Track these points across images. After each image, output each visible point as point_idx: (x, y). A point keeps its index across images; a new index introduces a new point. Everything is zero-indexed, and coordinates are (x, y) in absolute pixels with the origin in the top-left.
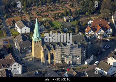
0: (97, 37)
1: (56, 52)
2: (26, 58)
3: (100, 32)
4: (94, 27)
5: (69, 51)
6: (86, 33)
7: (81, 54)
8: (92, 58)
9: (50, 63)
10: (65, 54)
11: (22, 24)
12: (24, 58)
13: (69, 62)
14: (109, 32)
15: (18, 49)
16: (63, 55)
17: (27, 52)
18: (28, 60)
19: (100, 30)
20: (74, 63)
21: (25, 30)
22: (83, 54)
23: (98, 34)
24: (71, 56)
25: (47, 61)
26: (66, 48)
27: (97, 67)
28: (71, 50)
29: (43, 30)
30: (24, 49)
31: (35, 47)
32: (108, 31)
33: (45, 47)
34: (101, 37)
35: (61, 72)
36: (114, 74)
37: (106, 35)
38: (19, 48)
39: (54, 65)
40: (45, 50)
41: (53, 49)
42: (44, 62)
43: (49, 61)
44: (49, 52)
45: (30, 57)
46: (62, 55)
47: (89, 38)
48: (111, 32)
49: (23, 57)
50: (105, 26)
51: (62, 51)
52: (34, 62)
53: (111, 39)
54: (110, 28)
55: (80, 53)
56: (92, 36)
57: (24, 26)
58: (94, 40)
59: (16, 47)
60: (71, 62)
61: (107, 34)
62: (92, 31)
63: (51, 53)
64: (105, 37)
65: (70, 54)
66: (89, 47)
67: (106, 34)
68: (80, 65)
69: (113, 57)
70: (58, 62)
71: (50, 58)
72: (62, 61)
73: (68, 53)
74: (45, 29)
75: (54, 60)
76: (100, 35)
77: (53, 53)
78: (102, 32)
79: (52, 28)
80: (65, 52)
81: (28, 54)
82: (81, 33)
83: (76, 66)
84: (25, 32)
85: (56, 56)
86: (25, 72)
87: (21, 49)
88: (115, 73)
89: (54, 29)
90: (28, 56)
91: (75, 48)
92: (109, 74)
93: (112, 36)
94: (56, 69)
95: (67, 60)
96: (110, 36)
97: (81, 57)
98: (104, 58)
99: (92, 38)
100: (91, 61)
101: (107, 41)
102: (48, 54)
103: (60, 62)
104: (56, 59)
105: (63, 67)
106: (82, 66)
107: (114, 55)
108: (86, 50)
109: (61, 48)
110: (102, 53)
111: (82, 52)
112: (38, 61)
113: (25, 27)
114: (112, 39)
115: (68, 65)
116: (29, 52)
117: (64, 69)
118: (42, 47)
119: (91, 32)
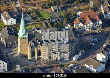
0: (86, 29)
1: (44, 49)
2: (12, 53)
3: (89, 24)
4: (82, 19)
5: (57, 47)
6: (75, 25)
7: (70, 50)
8: (80, 54)
9: (37, 59)
10: (52, 50)
11: (8, 15)
12: (10, 54)
13: (57, 58)
14: (99, 24)
15: (3, 44)
16: (51, 51)
17: (13, 47)
18: (15, 56)
19: (90, 22)
20: (62, 60)
21: (12, 21)
22: (71, 49)
23: (87, 26)
24: (59, 53)
25: (34, 57)
26: (54, 44)
27: (85, 63)
28: (58, 46)
29: (30, 22)
30: (10, 43)
31: (21, 43)
32: (97, 22)
33: (32, 44)
34: (90, 30)
35: (49, 70)
36: (103, 71)
37: (95, 27)
38: (5, 43)
39: (41, 61)
40: (32, 47)
41: (40, 45)
42: (31, 58)
43: (36, 57)
44: (36, 48)
45: (16, 52)
46: (49, 51)
47: (78, 30)
48: (100, 24)
49: (9, 52)
50: (94, 18)
51: (49, 47)
52: (20, 58)
53: (100, 31)
54: (99, 20)
55: (68, 49)
56: (81, 29)
57: (10, 18)
58: (83, 33)
59: (2, 41)
60: (59, 59)
61: (97, 26)
62: (81, 24)
63: (38, 49)
64: (94, 29)
65: (58, 50)
66: (77, 42)
67: (95, 25)
68: (68, 61)
69: (102, 53)
70: (45, 58)
71: (37, 54)
72: (50, 57)
73: (56, 49)
74: (32, 20)
75: (42, 56)
76: (89, 27)
77: (40, 50)
78: (91, 24)
79: (39, 19)
80: (52, 49)
81: (14, 49)
82: (69, 25)
83: (64, 63)
84: (12, 24)
85: (43, 53)
86: (11, 70)
87: (7, 44)
88: (104, 69)
89: (42, 21)
90: (14, 51)
91: (63, 44)
92: (98, 71)
93: (101, 28)
94: (43, 66)
95: (55, 56)
96: (100, 28)
97: (69, 53)
98: (93, 53)
99: (81, 31)
100: (80, 57)
101: (96, 33)
102: (35, 50)
103: (48, 58)
104: (44, 56)
105: (51, 64)
106: (70, 62)
107: (104, 51)
108: (74, 45)
109: (48, 44)
110: (91, 47)
111: (71, 48)
112: (24, 57)
113: (12, 18)
114: (102, 32)
115: (56, 61)
116: (15, 47)
117: (52, 66)
118: (29, 43)
119: (79, 24)
